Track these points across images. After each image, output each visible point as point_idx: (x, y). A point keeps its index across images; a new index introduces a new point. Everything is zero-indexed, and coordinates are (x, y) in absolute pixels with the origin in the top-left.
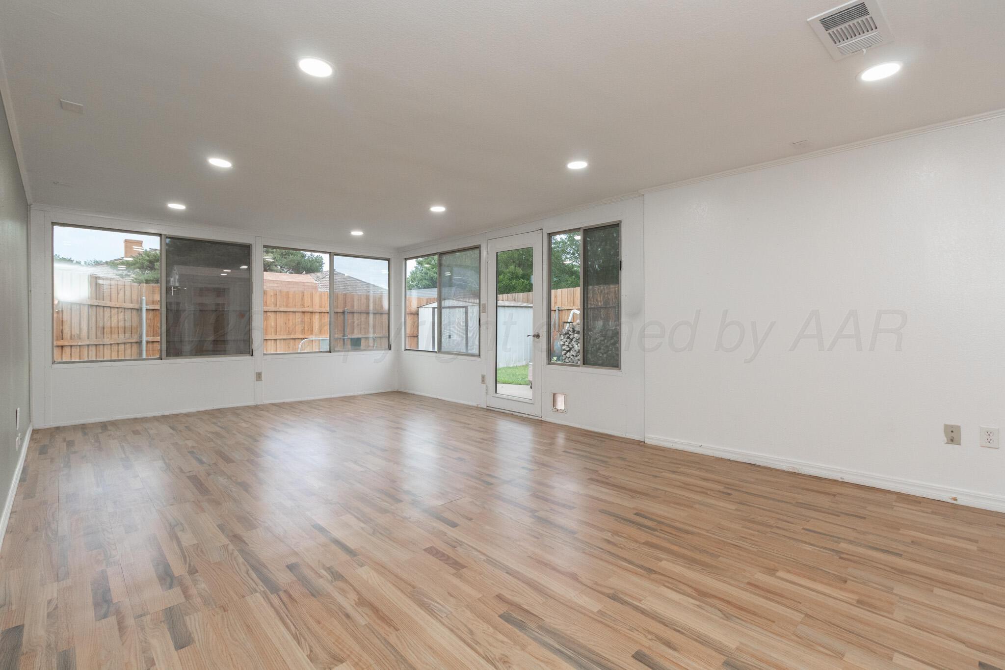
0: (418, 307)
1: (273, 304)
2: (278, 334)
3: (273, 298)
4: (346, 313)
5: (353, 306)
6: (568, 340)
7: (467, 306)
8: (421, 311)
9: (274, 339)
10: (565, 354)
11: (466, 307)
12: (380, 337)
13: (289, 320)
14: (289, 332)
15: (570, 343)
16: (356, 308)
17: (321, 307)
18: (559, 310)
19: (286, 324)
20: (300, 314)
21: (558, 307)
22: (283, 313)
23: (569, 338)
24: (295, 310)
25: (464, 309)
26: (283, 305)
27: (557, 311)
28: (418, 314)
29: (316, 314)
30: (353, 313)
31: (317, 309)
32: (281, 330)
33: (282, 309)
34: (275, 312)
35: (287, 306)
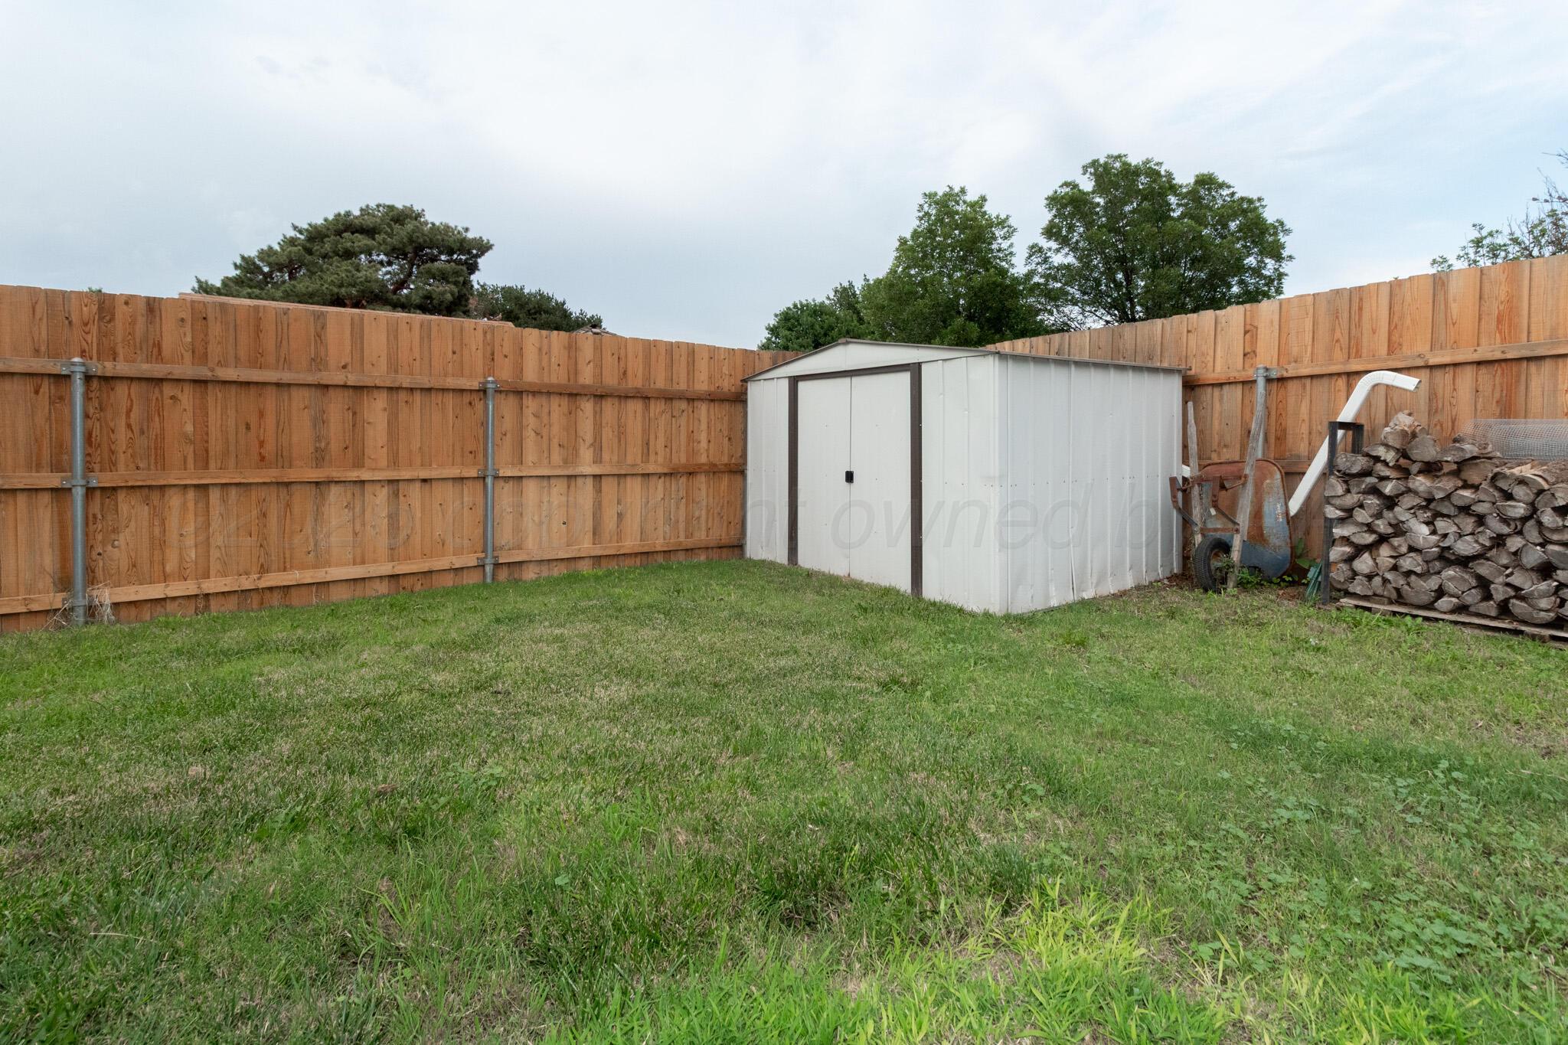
0: (745, 381)
1: (188, 356)
2: (212, 464)
3: (188, 329)
4: (490, 392)
5: (519, 369)
6: (1372, 501)
7: (919, 365)
8: (755, 391)
9: (197, 486)
10: (1350, 560)
11: (915, 370)
12: (619, 476)
13: (261, 414)
14: (263, 458)
15: (1379, 515)
16: (531, 375)
17: (394, 366)
18: (1269, 380)
19: (248, 427)
20: (305, 393)
21: (1267, 369)
22: (233, 389)
23: (1374, 491)
24: (286, 377)
25: (905, 378)
26: (237, 358)
27: (1261, 382)
28: (744, 402)
29: (376, 394)
30: (519, 393)
31: (379, 374)
32: (226, 453)
33: (230, 374)
34: (200, 383)
35: (256, 363)
